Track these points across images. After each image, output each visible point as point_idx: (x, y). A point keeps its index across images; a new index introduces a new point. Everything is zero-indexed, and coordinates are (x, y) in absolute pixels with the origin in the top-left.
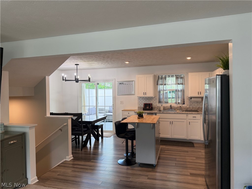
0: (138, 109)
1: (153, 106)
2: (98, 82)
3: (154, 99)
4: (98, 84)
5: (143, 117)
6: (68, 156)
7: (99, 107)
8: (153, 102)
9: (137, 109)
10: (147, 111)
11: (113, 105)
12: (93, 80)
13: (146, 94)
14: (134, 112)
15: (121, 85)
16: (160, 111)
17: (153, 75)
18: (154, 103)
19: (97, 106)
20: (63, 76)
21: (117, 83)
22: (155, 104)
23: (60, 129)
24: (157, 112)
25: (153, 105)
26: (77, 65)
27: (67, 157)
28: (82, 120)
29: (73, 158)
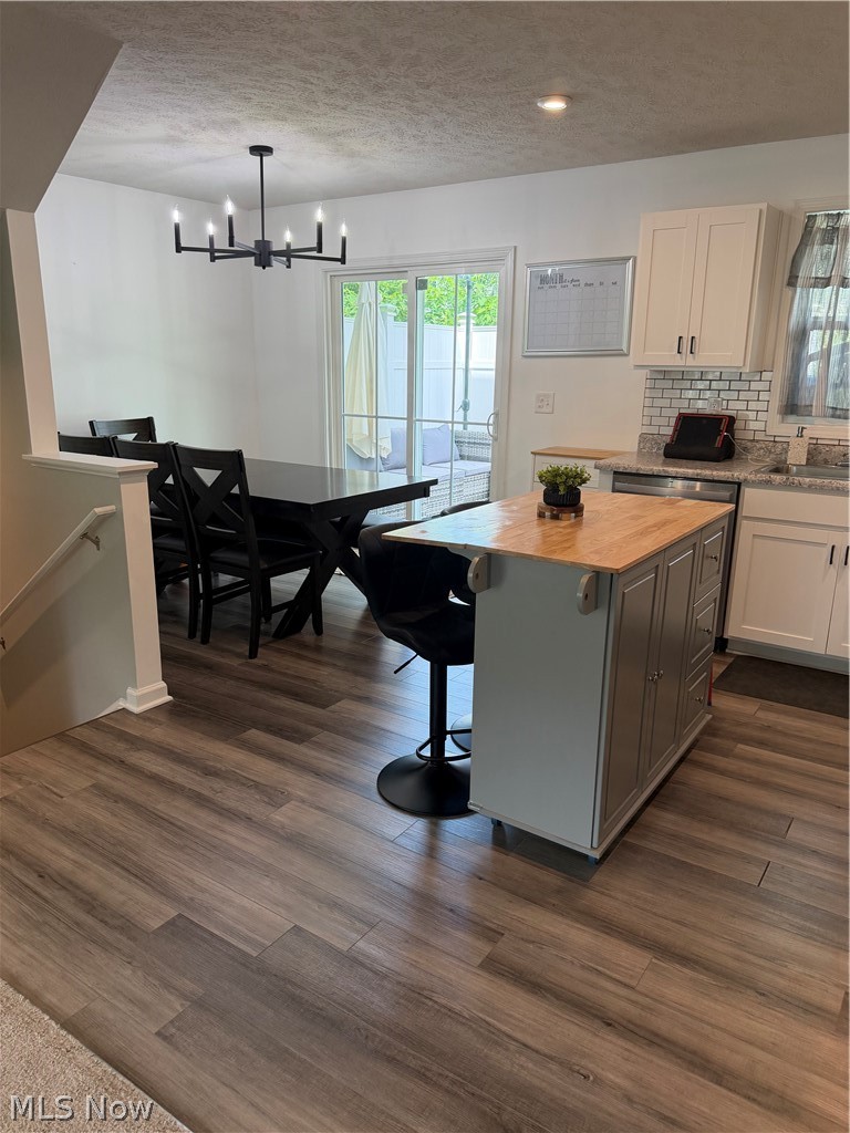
0: (640, 450)
1: (738, 435)
2: (420, 273)
3: (754, 386)
4: (422, 285)
5: (581, 509)
6: (135, 686)
7: (426, 425)
8: (742, 406)
9: (636, 449)
10: (698, 463)
11: (496, 414)
12: (396, 262)
13: (696, 350)
14: (593, 463)
15: (546, 286)
16: (777, 470)
17: (764, 206)
18: (752, 415)
19: (410, 418)
20: (177, 221)
21: (524, 276)
22: (759, 418)
23: (85, 535)
24: (751, 477)
25: (738, 425)
26: (260, 151)
27: (130, 691)
28: (244, 488)
29: (171, 698)
